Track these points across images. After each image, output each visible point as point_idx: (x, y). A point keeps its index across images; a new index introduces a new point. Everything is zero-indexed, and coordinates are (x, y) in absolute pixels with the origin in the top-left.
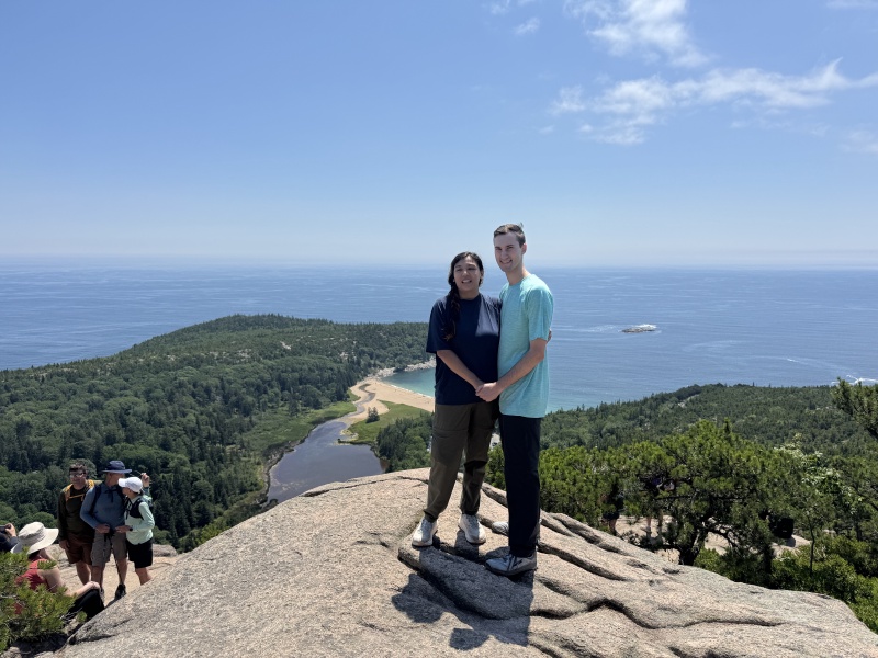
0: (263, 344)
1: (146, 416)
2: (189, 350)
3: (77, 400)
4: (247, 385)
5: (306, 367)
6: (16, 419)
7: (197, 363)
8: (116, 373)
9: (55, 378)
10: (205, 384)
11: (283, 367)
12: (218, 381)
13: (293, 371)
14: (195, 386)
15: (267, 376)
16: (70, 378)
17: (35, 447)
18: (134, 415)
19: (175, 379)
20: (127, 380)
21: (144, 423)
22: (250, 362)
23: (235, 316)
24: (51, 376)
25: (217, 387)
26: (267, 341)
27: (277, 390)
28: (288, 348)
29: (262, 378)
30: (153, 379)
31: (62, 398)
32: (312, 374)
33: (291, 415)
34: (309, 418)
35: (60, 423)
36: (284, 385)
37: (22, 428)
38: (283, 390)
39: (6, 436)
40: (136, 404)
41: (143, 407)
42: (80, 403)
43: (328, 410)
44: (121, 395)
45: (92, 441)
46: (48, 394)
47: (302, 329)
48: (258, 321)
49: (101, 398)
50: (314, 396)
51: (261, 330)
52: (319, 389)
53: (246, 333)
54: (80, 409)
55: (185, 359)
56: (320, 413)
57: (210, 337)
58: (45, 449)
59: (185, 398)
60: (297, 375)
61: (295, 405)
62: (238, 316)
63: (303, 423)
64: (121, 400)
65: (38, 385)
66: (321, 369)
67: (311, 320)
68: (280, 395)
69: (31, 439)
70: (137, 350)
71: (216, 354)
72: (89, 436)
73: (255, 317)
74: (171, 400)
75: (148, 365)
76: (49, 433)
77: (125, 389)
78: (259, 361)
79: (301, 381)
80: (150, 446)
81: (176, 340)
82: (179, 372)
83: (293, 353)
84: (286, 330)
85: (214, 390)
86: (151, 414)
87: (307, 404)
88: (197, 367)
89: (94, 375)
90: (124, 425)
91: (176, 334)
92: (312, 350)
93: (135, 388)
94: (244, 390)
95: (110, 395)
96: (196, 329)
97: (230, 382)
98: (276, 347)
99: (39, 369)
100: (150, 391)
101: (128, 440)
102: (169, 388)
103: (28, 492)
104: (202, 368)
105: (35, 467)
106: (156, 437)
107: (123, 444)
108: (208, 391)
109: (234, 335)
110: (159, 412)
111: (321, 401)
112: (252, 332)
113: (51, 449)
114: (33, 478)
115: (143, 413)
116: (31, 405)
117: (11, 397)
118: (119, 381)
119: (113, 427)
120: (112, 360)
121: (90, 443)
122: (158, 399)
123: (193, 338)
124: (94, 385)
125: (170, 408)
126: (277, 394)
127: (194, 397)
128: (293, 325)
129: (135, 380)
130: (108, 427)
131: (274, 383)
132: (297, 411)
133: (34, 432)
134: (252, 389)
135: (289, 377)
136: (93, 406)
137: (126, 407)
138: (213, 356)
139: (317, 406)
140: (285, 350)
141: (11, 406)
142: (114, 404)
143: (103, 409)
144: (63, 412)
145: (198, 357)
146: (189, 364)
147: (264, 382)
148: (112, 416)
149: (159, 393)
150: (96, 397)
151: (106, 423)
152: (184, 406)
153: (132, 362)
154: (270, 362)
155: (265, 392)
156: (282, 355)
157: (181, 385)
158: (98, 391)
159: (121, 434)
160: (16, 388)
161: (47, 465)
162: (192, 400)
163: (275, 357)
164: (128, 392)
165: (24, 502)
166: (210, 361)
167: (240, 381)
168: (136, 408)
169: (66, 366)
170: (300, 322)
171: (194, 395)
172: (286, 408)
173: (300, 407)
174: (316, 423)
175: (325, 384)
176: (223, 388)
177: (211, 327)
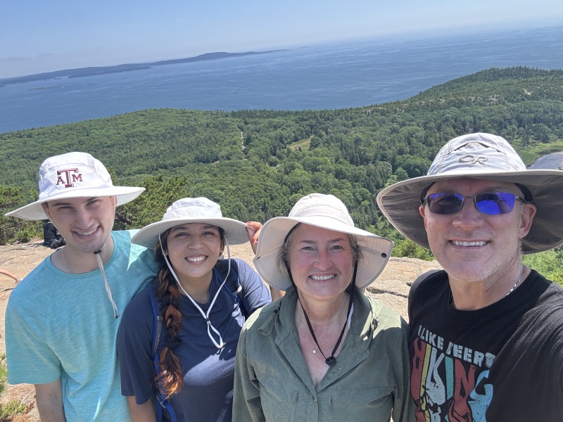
0: (509, 91)
1: (423, 139)
2: (454, 95)
3: (385, 127)
4: (493, 121)
5: (542, 109)
6: (354, 136)
7: (459, 105)
8: (408, 111)
9: (375, 113)
10: (463, 120)
11: (522, 109)
12: (472, 117)
13: (530, 112)
14: (456, 121)
15: (508, 116)
16: (383, 113)
17: (363, 152)
18: (416, 138)
19: (444, 115)
20: (413, 115)
21: (421, 143)
22: (496, 104)
23: (491, 70)
24: (373, 112)
25: (471, 122)
26: (512, 88)
27: (514, 126)
28: (529, 94)
29: (504, 117)
30: (429, 115)
31: (378, 126)
32: (547, 116)
33: (524, 145)
34: (537, 149)
35: (375, 140)
36: (520, 123)
37: (357, 141)
38: (519, 126)
39: (350, 145)
40: (418, 131)
41: (422, 133)
42: (387, 129)
43: (554, 144)
44: (409, 125)
45: (391, 152)
46: (371, 123)
47: (543, 78)
48: (508, 73)
49: (398, 126)
50: (544, 133)
51: (509, 80)
52: (550, 127)
53: (497, 82)
54: (386, 132)
55: (451, 102)
56: (548, 146)
57: (471, 86)
58: (367, 154)
59: (448, 129)
60: (533, 115)
61: (527, 139)
62: (493, 69)
63: (531, 152)
64: (409, 128)
65: (366, 117)
66: (555, 112)
67: (552, 72)
68: (517, 130)
69: (361, 148)
70: (422, 96)
71: (473, 99)
72: (390, 148)
73: (506, 70)
74: (439, 130)
75: (427, 106)
76: (370, 145)
77: (412, 121)
78: (504, 104)
79: (535, 121)
80: (424, 158)
81: (447, 88)
82: (446, 111)
83: (533, 98)
84: (529, 79)
85: (468, 124)
86: (426, 138)
87: (538, 139)
88: (459, 107)
89: (396, 111)
90: (409, 144)
91: (448, 84)
92: (549, 96)
93: (418, 120)
94: (490, 125)
95: (403, 125)
96: (462, 80)
97: (480, 119)
98: (519, 93)
99: (367, 108)
100: (427, 123)
101: (411, 153)
102: (439, 121)
103: (359, 176)
104: (462, 108)
105: (362, 164)
106: (427, 152)
107: (409, 155)
108: (464, 124)
109: (488, 84)
110: (431, 137)
111: (550, 137)
112: (502, 82)
113: (370, 154)
114: (360, 169)
115: (421, 137)
116: (362, 128)
117: (353, 123)
118: (409, 116)
119: (403, 144)
120: (406, 102)
121: (389, 153)
122: (431, 128)
123: (459, 87)
124: (395, 118)
125: (438, 135)
126: (514, 130)
127: (454, 128)
128: (536, 75)
129: (418, 116)
130: (401, 144)
131: (513, 121)
132: (528, 143)
133: (363, 144)
134: (496, 125)
135: (526, 116)
136: (394, 131)
137: (412, 133)
138: (470, 99)
139: (546, 140)
140: (526, 96)
141: (353, 128)
142: (405, 130)
143: (398, 133)
144: (377, 133)
145: (460, 100)
146: (454, 105)
147: (505, 120)
148: (403, 138)
149: (432, 124)
150: (395, 125)
151: (399, 141)
152: (447, 134)
153: (417, 103)
154: (512, 105)
155: (505, 127)
156: (523, 100)
157: (447, 120)
158: (397, 122)
159: (408, 149)
160: (355, 118)
161: (368, 163)
162: (453, 131)
163: (517, 101)
164: (414, 123)
165: (356, 181)
166: (468, 103)
167: (488, 118)
168: (417, 134)
169: (381, 106)
170: (543, 73)
171: (454, 127)
172: (519, 140)
173: (531, 140)
174: (542, 153)
175: (556, 124)
176: (475, 123)
177: (472, 79)
